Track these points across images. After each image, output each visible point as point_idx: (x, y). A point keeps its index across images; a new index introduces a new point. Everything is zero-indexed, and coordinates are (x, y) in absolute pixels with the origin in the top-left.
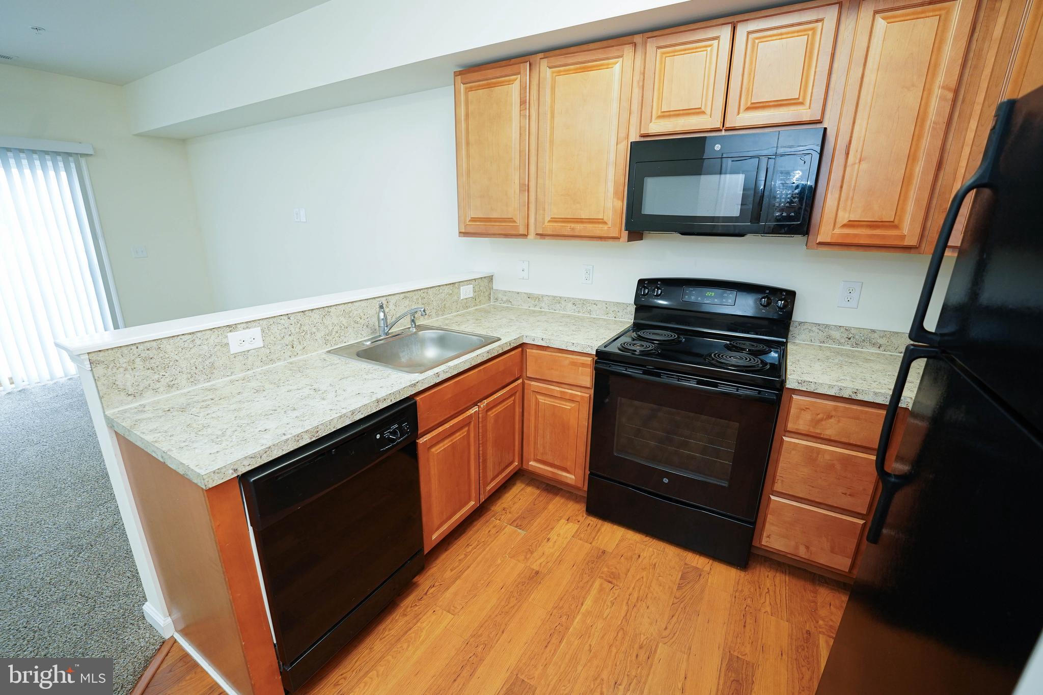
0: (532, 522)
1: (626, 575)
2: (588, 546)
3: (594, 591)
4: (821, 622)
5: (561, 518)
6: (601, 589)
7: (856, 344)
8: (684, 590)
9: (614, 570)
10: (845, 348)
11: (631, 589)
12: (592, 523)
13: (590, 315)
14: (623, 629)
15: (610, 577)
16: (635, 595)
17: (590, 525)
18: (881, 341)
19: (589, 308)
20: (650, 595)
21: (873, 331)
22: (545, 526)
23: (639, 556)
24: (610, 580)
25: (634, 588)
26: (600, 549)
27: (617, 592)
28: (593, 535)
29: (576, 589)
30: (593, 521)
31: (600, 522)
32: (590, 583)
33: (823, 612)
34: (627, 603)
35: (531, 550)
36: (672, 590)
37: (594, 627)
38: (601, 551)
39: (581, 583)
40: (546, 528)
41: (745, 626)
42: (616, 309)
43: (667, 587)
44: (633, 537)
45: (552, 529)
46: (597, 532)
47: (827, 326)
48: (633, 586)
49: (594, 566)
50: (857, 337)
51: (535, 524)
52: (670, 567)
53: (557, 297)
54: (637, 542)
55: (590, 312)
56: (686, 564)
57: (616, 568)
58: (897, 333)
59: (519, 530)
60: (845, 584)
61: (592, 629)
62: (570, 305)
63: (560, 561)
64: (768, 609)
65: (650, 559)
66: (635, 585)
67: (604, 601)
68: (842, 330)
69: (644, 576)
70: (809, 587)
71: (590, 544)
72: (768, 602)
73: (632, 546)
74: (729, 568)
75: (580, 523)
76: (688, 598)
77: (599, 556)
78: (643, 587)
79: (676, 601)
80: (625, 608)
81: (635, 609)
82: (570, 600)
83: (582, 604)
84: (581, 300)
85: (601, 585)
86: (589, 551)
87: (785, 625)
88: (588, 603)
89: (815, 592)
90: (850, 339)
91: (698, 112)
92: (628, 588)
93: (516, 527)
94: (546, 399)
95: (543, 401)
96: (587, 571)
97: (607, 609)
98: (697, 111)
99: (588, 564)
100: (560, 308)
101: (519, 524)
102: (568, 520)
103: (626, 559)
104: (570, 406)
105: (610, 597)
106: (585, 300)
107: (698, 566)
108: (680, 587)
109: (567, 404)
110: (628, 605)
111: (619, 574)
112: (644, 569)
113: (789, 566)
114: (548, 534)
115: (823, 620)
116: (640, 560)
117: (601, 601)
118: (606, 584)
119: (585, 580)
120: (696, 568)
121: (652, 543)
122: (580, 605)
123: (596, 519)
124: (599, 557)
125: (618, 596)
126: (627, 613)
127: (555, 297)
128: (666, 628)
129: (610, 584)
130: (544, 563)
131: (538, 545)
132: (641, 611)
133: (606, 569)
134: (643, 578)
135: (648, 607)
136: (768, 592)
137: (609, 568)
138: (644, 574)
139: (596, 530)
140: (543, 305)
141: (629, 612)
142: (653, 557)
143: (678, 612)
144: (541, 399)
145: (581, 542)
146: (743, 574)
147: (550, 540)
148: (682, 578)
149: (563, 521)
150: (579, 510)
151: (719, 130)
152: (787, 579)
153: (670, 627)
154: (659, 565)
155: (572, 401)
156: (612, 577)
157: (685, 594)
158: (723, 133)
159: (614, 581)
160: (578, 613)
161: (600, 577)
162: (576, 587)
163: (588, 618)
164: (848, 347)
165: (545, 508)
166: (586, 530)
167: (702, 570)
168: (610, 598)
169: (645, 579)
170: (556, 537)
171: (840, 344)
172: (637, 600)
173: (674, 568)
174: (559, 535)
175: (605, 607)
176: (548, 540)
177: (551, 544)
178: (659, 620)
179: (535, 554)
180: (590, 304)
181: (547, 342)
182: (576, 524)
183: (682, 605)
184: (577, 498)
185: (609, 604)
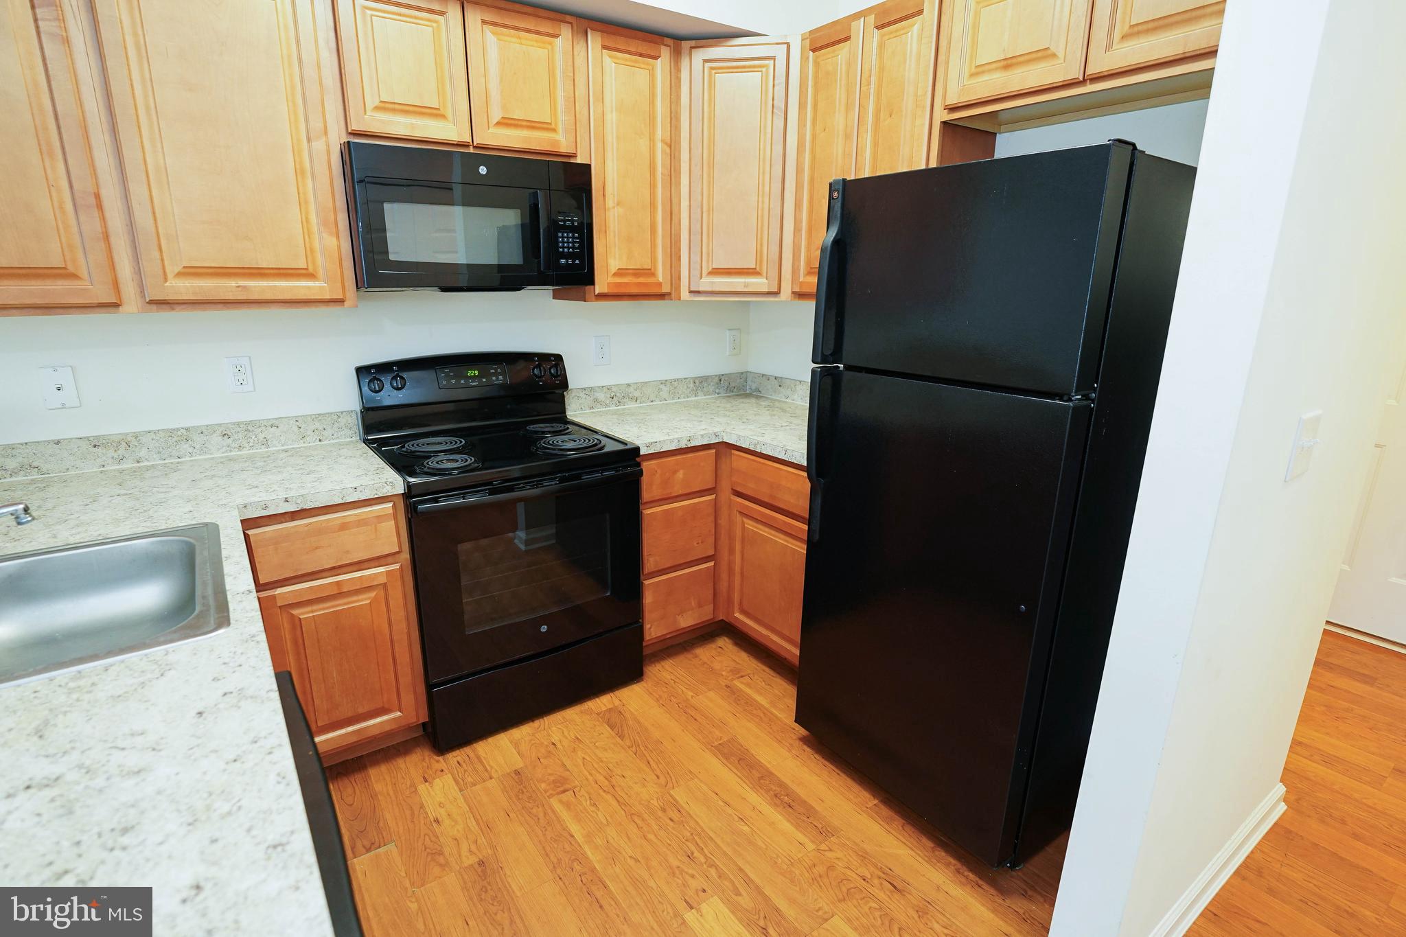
0: (381, 824)
1: (568, 770)
2: (491, 784)
3: (564, 814)
4: (724, 673)
5: (413, 786)
6: (568, 805)
7: (619, 402)
8: (627, 735)
9: (552, 778)
10: (611, 408)
11: (589, 777)
12: (459, 759)
13: (268, 446)
14: (633, 814)
15: (559, 787)
16: (601, 778)
17: (461, 762)
18: (637, 394)
19: (261, 436)
20: (611, 766)
21: (629, 385)
22: (408, 812)
23: (554, 744)
24: (562, 789)
25: (591, 774)
26: (508, 774)
27: (583, 792)
28: (480, 768)
29: (546, 830)
30: (455, 757)
31: (467, 750)
32: (550, 812)
33: (717, 666)
34: (605, 791)
35: (434, 851)
36: (619, 744)
37: (611, 841)
38: (513, 775)
39: (540, 821)
40: (413, 814)
41: (695, 720)
42: (318, 425)
43: (612, 746)
44: (522, 733)
45: (422, 806)
46: (481, 762)
47: (592, 389)
48: (588, 774)
49: (528, 794)
50: (618, 394)
51: (391, 823)
52: (591, 728)
53: (178, 430)
54: (533, 735)
55: (265, 443)
56: (598, 714)
57: (550, 774)
58: (646, 383)
59: (381, 850)
60: (702, 636)
61: (611, 844)
62: (216, 439)
63: (487, 827)
64: (691, 694)
65: (567, 738)
66: (587, 771)
67: (584, 811)
68: (605, 389)
69: (583, 755)
70: (689, 656)
71: (491, 778)
72: (684, 689)
73: (533, 742)
74: (630, 688)
75: (446, 771)
76: (638, 738)
77: (518, 781)
78: (596, 766)
79: (634, 749)
80: (608, 797)
81: (616, 789)
82: (556, 846)
83: (572, 836)
84: (238, 424)
85: (561, 801)
86: (502, 787)
87: (711, 694)
88: (575, 828)
89: (696, 657)
90: (613, 398)
91: (435, 113)
92: (587, 779)
93: (368, 850)
94: (315, 607)
95: (311, 615)
96: (530, 805)
97: (597, 815)
98: (435, 111)
99: (519, 799)
100: (191, 450)
101: (367, 844)
102: (426, 781)
103: (546, 757)
104: (369, 598)
105: (584, 804)
106: (248, 423)
107: (609, 707)
108: (622, 737)
109: (361, 597)
110: (608, 792)
111: (560, 776)
112: (574, 750)
113: (661, 651)
114: (427, 816)
115: (724, 671)
116: (559, 746)
117: (583, 815)
118: (564, 797)
119: (541, 815)
120: (610, 710)
121: (547, 723)
122: (571, 839)
123: (458, 751)
124: (520, 782)
125: (589, 793)
126: (617, 800)
127: (172, 432)
128: (658, 777)
129: (567, 793)
130: (473, 848)
131: (433, 839)
132: (623, 784)
133: (543, 785)
134: (584, 758)
135: (624, 776)
136: (675, 682)
137: (545, 782)
138: (580, 754)
139: (476, 760)
140: (143, 453)
141: (617, 796)
142: (566, 734)
143: (647, 755)
144: (304, 613)
145: (478, 787)
146: (643, 684)
147: (440, 820)
148: (612, 727)
149: (422, 788)
150: (424, 759)
151: (466, 145)
152: (671, 661)
153: (658, 773)
154: (580, 735)
155: (370, 588)
156: (558, 785)
157: (632, 738)
158: (471, 150)
159: (567, 786)
160: (580, 846)
161: (549, 797)
162: (544, 830)
163: (595, 841)
164: (613, 408)
165: (373, 796)
166: (465, 771)
167: (616, 707)
168: (586, 804)
169: (586, 757)
170: (442, 811)
171: (607, 405)
172: (608, 781)
173: (595, 726)
174: (441, 805)
175: (594, 815)
176: (437, 821)
177: (447, 822)
178: (645, 777)
179: (447, 851)
180: (263, 428)
181: (299, 501)
182: (442, 776)
183: (642, 748)
184: (399, 751)
185: (593, 809)
